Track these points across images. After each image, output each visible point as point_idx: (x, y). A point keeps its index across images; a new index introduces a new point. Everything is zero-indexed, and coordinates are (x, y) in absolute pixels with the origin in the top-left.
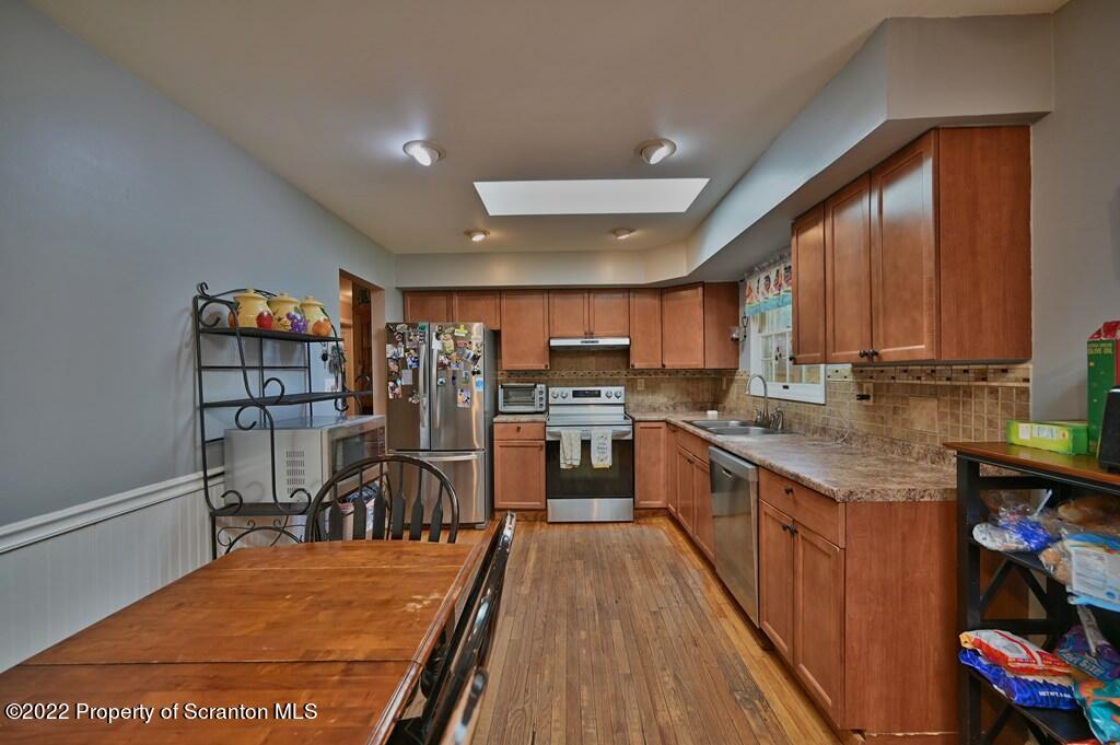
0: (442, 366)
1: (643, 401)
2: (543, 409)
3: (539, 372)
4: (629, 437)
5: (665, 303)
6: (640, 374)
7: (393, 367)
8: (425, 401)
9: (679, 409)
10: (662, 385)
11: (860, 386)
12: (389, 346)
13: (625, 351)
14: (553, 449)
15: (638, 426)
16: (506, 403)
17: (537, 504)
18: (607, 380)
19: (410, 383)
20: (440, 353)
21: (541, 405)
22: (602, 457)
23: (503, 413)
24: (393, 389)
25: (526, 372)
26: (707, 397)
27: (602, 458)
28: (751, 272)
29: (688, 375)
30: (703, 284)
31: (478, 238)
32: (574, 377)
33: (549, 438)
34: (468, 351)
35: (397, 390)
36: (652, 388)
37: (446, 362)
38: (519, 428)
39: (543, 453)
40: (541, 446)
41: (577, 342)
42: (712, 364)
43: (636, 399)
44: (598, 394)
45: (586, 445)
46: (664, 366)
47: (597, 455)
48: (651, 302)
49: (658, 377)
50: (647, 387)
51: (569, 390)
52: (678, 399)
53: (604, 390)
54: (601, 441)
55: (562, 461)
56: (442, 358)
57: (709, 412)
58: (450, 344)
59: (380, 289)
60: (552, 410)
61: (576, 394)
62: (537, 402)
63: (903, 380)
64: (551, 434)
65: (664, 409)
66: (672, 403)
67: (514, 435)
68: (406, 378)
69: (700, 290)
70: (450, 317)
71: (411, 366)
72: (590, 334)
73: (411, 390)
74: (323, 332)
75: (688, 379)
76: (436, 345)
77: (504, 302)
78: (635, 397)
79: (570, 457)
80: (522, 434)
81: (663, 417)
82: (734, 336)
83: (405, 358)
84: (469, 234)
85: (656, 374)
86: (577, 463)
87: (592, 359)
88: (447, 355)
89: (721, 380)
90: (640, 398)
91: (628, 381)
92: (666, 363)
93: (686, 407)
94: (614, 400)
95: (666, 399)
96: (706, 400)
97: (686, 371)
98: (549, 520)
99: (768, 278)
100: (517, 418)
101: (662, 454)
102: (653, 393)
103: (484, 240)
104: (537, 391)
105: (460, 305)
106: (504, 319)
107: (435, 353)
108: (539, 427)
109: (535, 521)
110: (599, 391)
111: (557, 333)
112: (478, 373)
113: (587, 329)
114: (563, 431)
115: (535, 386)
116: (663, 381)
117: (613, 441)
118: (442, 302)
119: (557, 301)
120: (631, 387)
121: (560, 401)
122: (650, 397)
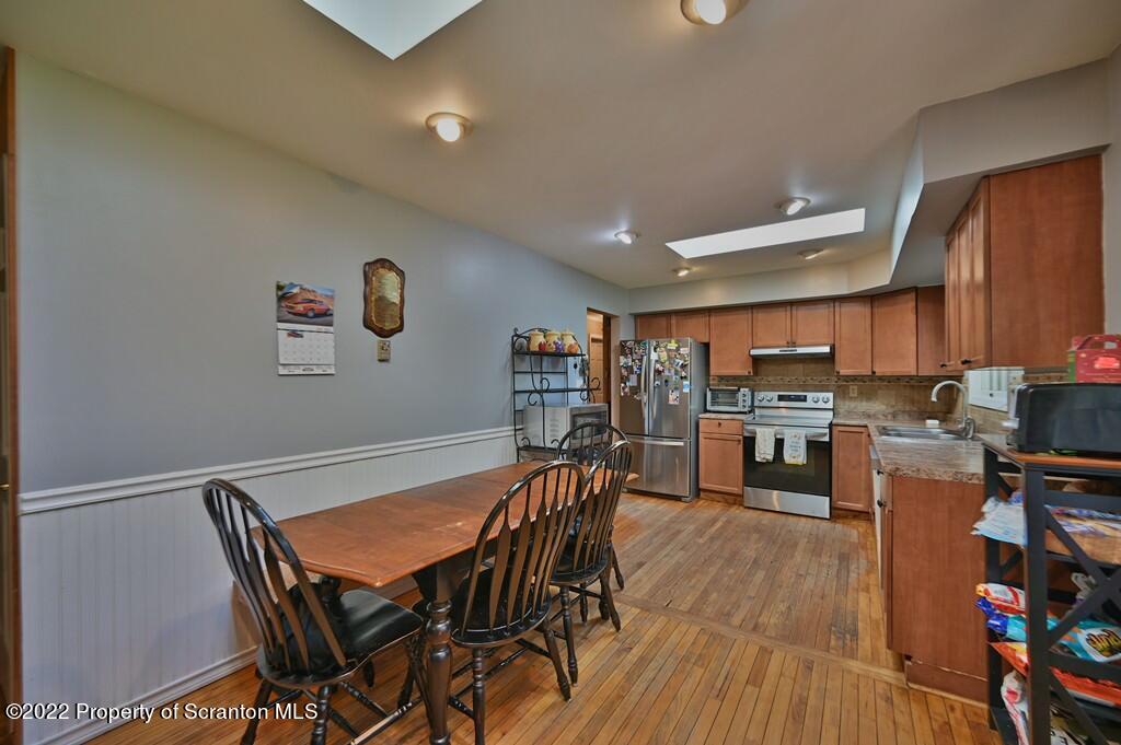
0: (658, 372)
1: (855, 408)
2: (746, 410)
3: (747, 378)
4: (827, 439)
5: (875, 310)
6: (853, 381)
7: (625, 373)
8: (645, 398)
10: (880, 392)
12: (622, 357)
13: (830, 358)
14: (749, 443)
15: (835, 430)
16: (713, 404)
17: (735, 490)
18: (816, 386)
19: (635, 384)
20: (657, 361)
21: (744, 406)
22: (796, 454)
23: (710, 412)
24: (624, 388)
25: (735, 378)
27: (795, 455)
29: (912, 382)
30: (916, 289)
31: (683, 273)
32: (781, 383)
33: (746, 434)
34: (677, 361)
35: (627, 390)
36: (867, 395)
37: (661, 369)
38: (720, 424)
39: (741, 446)
40: (739, 441)
41: (777, 351)
43: (845, 406)
44: (804, 399)
45: (779, 444)
46: (874, 373)
47: (790, 452)
48: (861, 311)
49: (871, 384)
50: (861, 393)
51: (775, 395)
52: (900, 406)
53: (810, 395)
54: (796, 440)
55: (757, 455)
56: (658, 366)
57: (929, 422)
58: (664, 356)
59: (616, 317)
60: (757, 411)
61: (781, 398)
62: (741, 403)
64: (748, 431)
65: (880, 416)
66: (891, 410)
67: (717, 430)
68: (633, 378)
69: (913, 295)
70: (669, 336)
71: (636, 372)
72: (794, 344)
73: (635, 390)
74: (573, 351)
75: (912, 387)
76: (654, 356)
77: (713, 319)
78: (847, 403)
79: (764, 451)
80: (723, 430)
83: (632, 366)
84: (676, 271)
86: (770, 458)
87: (800, 367)
88: (662, 364)
90: (853, 404)
91: (839, 387)
92: (878, 370)
93: (910, 416)
94: (821, 405)
95: (884, 407)
98: (746, 505)
100: (721, 421)
102: (869, 399)
103: (687, 275)
104: (740, 395)
105: (677, 323)
106: (713, 332)
107: (653, 362)
108: (739, 424)
109: (735, 504)
110: (806, 396)
111: (760, 344)
112: (685, 377)
113: (789, 339)
114: (759, 430)
115: (739, 390)
116: (880, 388)
117: (809, 441)
118: (663, 322)
119: (761, 316)
120: (841, 392)
121: (765, 403)
122: (864, 403)
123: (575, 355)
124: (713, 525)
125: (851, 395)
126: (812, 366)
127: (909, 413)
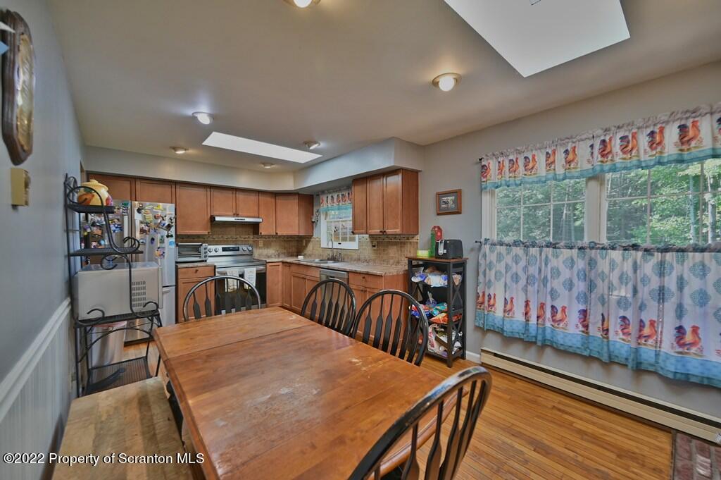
3: (202, 236)
4: (264, 271)
5: (277, 201)
6: (263, 238)
9: (281, 256)
10: (272, 244)
11: (372, 242)
13: (256, 225)
15: (268, 265)
16: (181, 256)
18: (242, 241)
20: (141, 222)
21: (206, 256)
26: (294, 250)
28: (323, 192)
30: (300, 194)
31: (180, 152)
32: (221, 239)
33: (218, 275)
34: (164, 222)
36: (267, 245)
37: (146, 228)
38: (197, 271)
39: (213, 284)
40: (213, 281)
41: (232, 219)
42: (302, 234)
43: (259, 252)
46: (277, 233)
48: (270, 200)
49: (272, 239)
50: (264, 245)
51: (220, 247)
52: (282, 250)
53: (241, 247)
54: (251, 274)
55: (226, 288)
56: (143, 226)
57: (299, 257)
58: (150, 217)
61: (224, 249)
62: (201, 255)
63: (387, 240)
64: (219, 273)
65: (273, 256)
66: (277, 253)
67: (194, 275)
69: (297, 197)
71: (114, 231)
72: (236, 215)
75: (285, 241)
76: (138, 217)
77: (178, 190)
78: (258, 250)
80: (200, 275)
81: (280, 260)
82: (313, 220)
84: (175, 149)
85: (269, 238)
86: (236, 287)
87: (234, 229)
88: (147, 224)
89: (302, 241)
90: (261, 251)
91: (254, 241)
92: (278, 232)
95: (274, 252)
97: (284, 236)
99: (332, 197)
101: (280, 278)
102: (268, 248)
103: (183, 154)
104: (202, 248)
105: (143, 188)
106: (178, 201)
107: (137, 223)
108: (211, 269)
110: (238, 248)
111: (221, 213)
112: (171, 236)
113: (234, 212)
114: (228, 270)
115: (201, 245)
116: (273, 242)
117: (257, 274)
118: (127, 185)
119: (216, 194)
120: (256, 245)
121: (213, 253)
122: (266, 250)
125: (260, 246)
126: (240, 229)
127: (284, 253)
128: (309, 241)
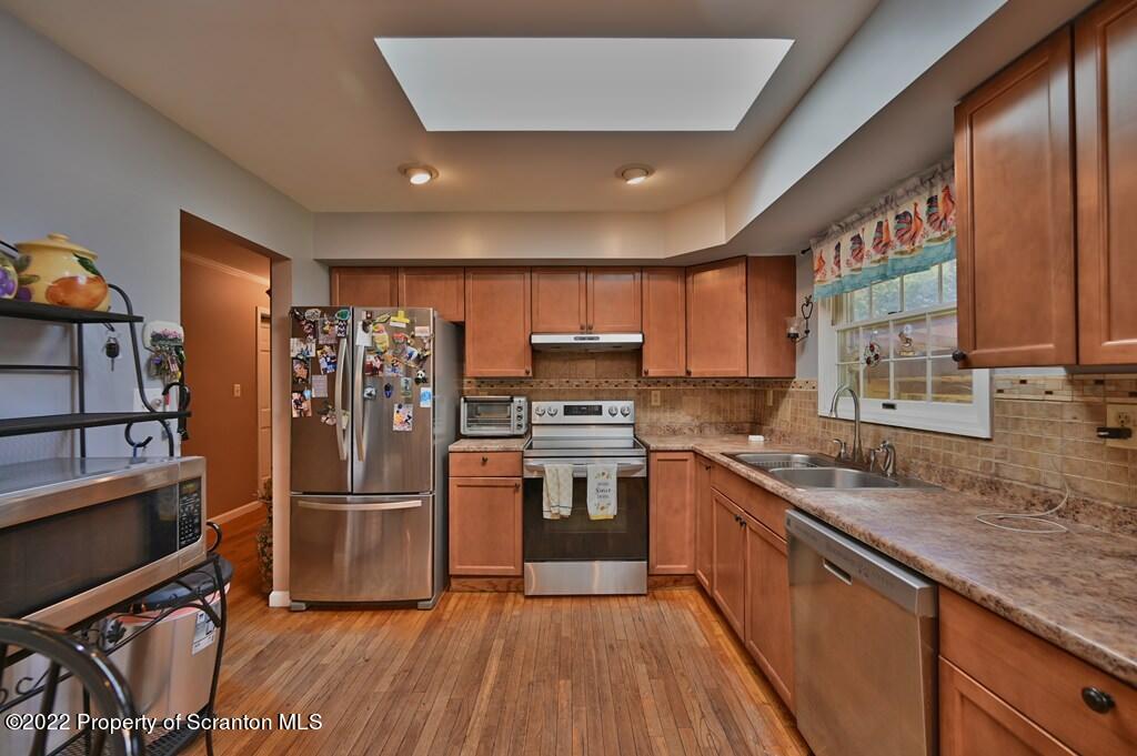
0: (370, 370)
1: (658, 419)
2: (523, 431)
3: (520, 380)
4: (642, 474)
5: (690, 287)
6: (655, 384)
7: (300, 371)
8: (345, 421)
9: (707, 431)
10: (685, 398)
12: (294, 341)
13: (635, 352)
14: (533, 489)
15: (654, 458)
16: (472, 422)
17: (511, 569)
18: (611, 391)
19: (323, 394)
20: (368, 350)
21: (520, 426)
22: (603, 503)
23: (466, 437)
24: (298, 403)
25: (502, 380)
26: (744, 416)
27: (603, 505)
29: (719, 385)
30: (746, 259)
31: (419, 179)
32: (566, 387)
33: (527, 475)
34: (409, 349)
35: (305, 406)
36: (671, 403)
37: (377, 364)
38: (485, 460)
39: (519, 496)
40: (517, 486)
41: (569, 339)
42: (759, 370)
43: (648, 418)
44: (599, 411)
45: (580, 485)
46: (688, 373)
47: (597, 501)
48: (671, 286)
49: (680, 387)
50: (664, 401)
51: (560, 406)
52: (706, 417)
53: (606, 405)
54: (603, 479)
55: (545, 508)
56: (371, 358)
57: (752, 438)
58: (384, 339)
59: (287, 259)
60: (536, 432)
61: (568, 411)
62: (514, 422)
64: (532, 469)
65: (686, 431)
66: (697, 423)
67: (479, 470)
68: (318, 388)
69: (742, 267)
70: (395, 302)
71: (326, 370)
72: (589, 329)
73: (322, 406)
75: (719, 391)
76: (362, 340)
77: (470, 283)
78: (649, 414)
79: (557, 502)
80: (490, 470)
81: (690, 445)
82: (792, 330)
83: (316, 359)
84: (405, 171)
85: (676, 384)
86: (566, 512)
87: (591, 364)
88: (380, 355)
89: (765, 393)
90: (655, 416)
91: (639, 393)
92: (692, 370)
93: (717, 429)
94: (620, 419)
95: (689, 418)
96: (742, 419)
97: (717, 380)
99: (857, 240)
100: (484, 445)
101: (689, 497)
102: (673, 409)
103: (429, 184)
104: (514, 406)
105: (409, 287)
106: (470, 306)
107: (360, 352)
108: (513, 459)
109: (508, 591)
110: (600, 407)
111: (542, 327)
112: (425, 380)
113: (583, 322)
114: (548, 466)
115: (512, 401)
116: (685, 393)
117: (618, 479)
118: (384, 282)
119: (544, 283)
120: (642, 401)
121: (547, 419)
122: (668, 414)
123: (108, 319)
124: (479, 681)
125: (653, 404)
126: (607, 363)
127: (715, 425)
128: (784, 394)
